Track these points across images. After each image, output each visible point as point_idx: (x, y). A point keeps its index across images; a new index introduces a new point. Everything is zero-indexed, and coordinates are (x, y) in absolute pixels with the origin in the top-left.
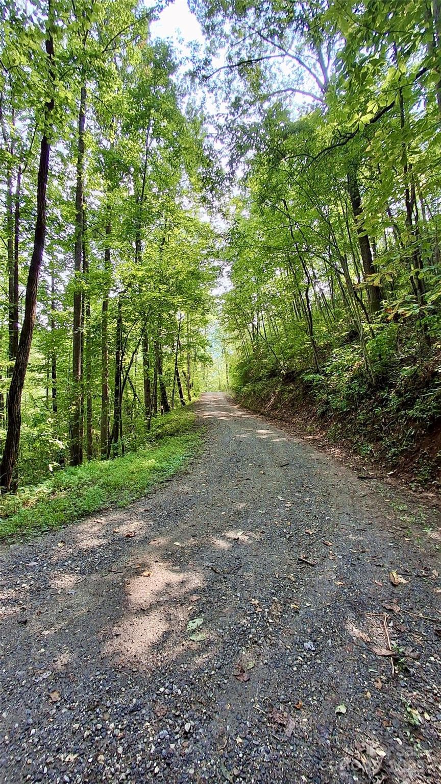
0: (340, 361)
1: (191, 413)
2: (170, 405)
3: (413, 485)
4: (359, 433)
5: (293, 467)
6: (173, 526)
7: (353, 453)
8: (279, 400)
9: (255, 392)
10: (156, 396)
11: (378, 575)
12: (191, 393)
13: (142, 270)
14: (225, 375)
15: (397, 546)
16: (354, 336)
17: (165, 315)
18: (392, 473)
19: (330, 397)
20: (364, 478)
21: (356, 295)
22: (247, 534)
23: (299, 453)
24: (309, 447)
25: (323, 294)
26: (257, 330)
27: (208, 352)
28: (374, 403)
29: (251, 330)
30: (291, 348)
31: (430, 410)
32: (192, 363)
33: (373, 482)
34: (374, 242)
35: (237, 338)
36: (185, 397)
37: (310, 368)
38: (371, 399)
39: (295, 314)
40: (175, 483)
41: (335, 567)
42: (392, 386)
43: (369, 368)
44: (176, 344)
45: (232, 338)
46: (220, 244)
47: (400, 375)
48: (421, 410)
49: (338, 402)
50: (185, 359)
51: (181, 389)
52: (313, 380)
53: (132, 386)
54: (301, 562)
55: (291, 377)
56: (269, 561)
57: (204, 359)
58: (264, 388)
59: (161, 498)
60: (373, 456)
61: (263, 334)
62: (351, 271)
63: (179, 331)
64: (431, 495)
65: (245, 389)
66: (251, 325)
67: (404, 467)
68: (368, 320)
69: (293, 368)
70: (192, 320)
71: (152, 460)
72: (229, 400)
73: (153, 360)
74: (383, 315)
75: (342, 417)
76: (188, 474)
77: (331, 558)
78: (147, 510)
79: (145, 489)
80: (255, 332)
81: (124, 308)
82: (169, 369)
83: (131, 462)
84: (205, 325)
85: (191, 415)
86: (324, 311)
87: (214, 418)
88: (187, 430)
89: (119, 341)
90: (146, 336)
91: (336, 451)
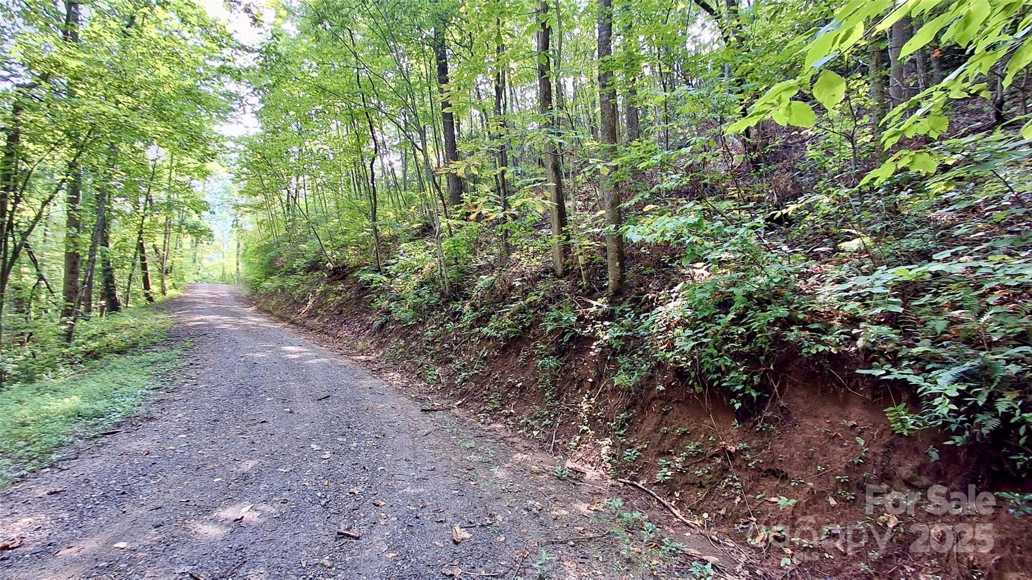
0: (408, 260)
1: (164, 316)
2: (121, 300)
3: (481, 416)
4: (425, 353)
5: (336, 401)
6: (114, 515)
7: (416, 378)
8: (319, 305)
9: (283, 290)
10: (90, 284)
11: (438, 535)
12: (168, 283)
13: (78, 58)
14: (234, 260)
15: (462, 493)
16: (427, 230)
17: (124, 148)
18: (460, 402)
19: (392, 304)
20: (428, 410)
21: (434, 179)
22: (258, 508)
23: (345, 380)
24: (359, 371)
25: (393, 169)
26: (295, 200)
27: (206, 220)
28: (445, 316)
29: (285, 198)
30: (344, 233)
31: (505, 328)
32: (174, 235)
33: (439, 416)
34: (458, 120)
35: (259, 207)
36: (155, 288)
37: (368, 265)
38: (442, 311)
39: (352, 187)
40: (122, 437)
41: (387, 534)
42: (467, 297)
43: (443, 273)
44: (142, 199)
45: (250, 206)
46: (245, 61)
47: (476, 285)
48: (496, 328)
49: (402, 313)
50: (161, 226)
51: (147, 274)
52: (372, 280)
53: (34, 261)
54: (341, 535)
55: (340, 273)
56: (292, 545)
57: (197, 232)
58: (299, 286)
59: (88, 466)
60: (441, 382)
61: (303, 207)
62: (430, 149)
63: (152, 179)
64: (499, 426)
65: (267, 284)
66: (285, 192)
67: (474, 395)
68: (446, 214)
69: (345, 261)
70: (179, 165)
71: (74, 397)
72: (238, 299)
73: (89, 219)
74: (462, 210)
75: (407, 331)
76: (152, 419)
77: (383, 523)
78: (55, 492)
79: (51, 453)
80: (291, 202)
81: (26, 116)
82: (124, 240)
83: (20, 402)
84: (204, 176)
85: (162, 321)
86: (393, 192)
87: (208, 326)
88: (154, 344)
89: (9, 175)
90: (77, 176)
91: (395, 377)
